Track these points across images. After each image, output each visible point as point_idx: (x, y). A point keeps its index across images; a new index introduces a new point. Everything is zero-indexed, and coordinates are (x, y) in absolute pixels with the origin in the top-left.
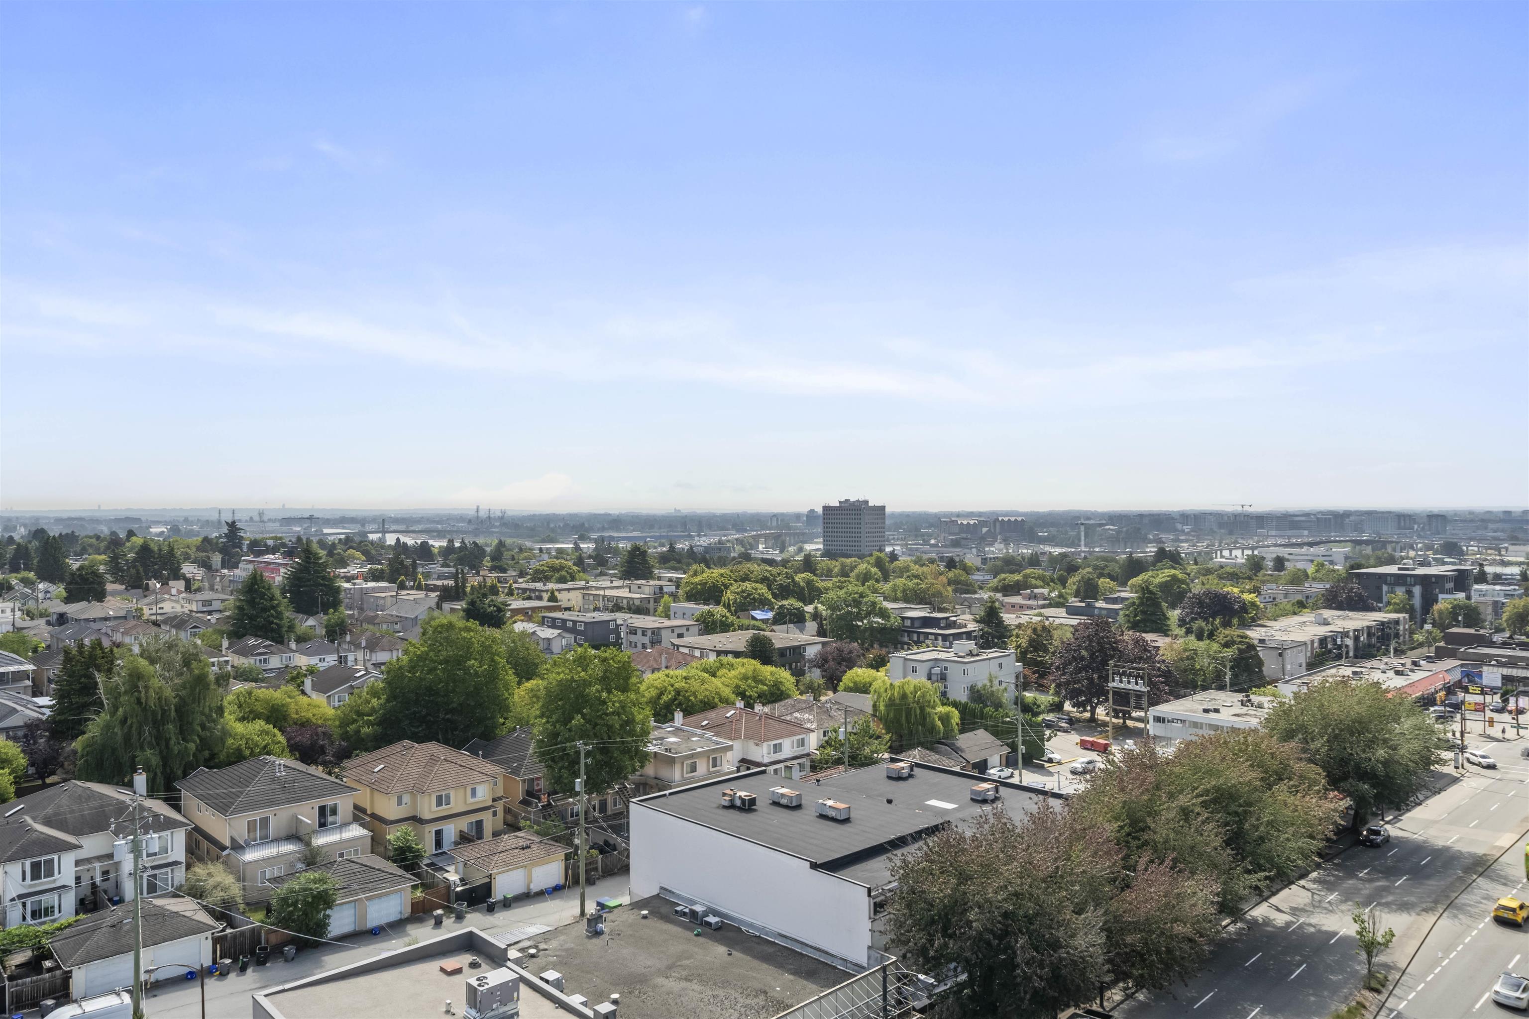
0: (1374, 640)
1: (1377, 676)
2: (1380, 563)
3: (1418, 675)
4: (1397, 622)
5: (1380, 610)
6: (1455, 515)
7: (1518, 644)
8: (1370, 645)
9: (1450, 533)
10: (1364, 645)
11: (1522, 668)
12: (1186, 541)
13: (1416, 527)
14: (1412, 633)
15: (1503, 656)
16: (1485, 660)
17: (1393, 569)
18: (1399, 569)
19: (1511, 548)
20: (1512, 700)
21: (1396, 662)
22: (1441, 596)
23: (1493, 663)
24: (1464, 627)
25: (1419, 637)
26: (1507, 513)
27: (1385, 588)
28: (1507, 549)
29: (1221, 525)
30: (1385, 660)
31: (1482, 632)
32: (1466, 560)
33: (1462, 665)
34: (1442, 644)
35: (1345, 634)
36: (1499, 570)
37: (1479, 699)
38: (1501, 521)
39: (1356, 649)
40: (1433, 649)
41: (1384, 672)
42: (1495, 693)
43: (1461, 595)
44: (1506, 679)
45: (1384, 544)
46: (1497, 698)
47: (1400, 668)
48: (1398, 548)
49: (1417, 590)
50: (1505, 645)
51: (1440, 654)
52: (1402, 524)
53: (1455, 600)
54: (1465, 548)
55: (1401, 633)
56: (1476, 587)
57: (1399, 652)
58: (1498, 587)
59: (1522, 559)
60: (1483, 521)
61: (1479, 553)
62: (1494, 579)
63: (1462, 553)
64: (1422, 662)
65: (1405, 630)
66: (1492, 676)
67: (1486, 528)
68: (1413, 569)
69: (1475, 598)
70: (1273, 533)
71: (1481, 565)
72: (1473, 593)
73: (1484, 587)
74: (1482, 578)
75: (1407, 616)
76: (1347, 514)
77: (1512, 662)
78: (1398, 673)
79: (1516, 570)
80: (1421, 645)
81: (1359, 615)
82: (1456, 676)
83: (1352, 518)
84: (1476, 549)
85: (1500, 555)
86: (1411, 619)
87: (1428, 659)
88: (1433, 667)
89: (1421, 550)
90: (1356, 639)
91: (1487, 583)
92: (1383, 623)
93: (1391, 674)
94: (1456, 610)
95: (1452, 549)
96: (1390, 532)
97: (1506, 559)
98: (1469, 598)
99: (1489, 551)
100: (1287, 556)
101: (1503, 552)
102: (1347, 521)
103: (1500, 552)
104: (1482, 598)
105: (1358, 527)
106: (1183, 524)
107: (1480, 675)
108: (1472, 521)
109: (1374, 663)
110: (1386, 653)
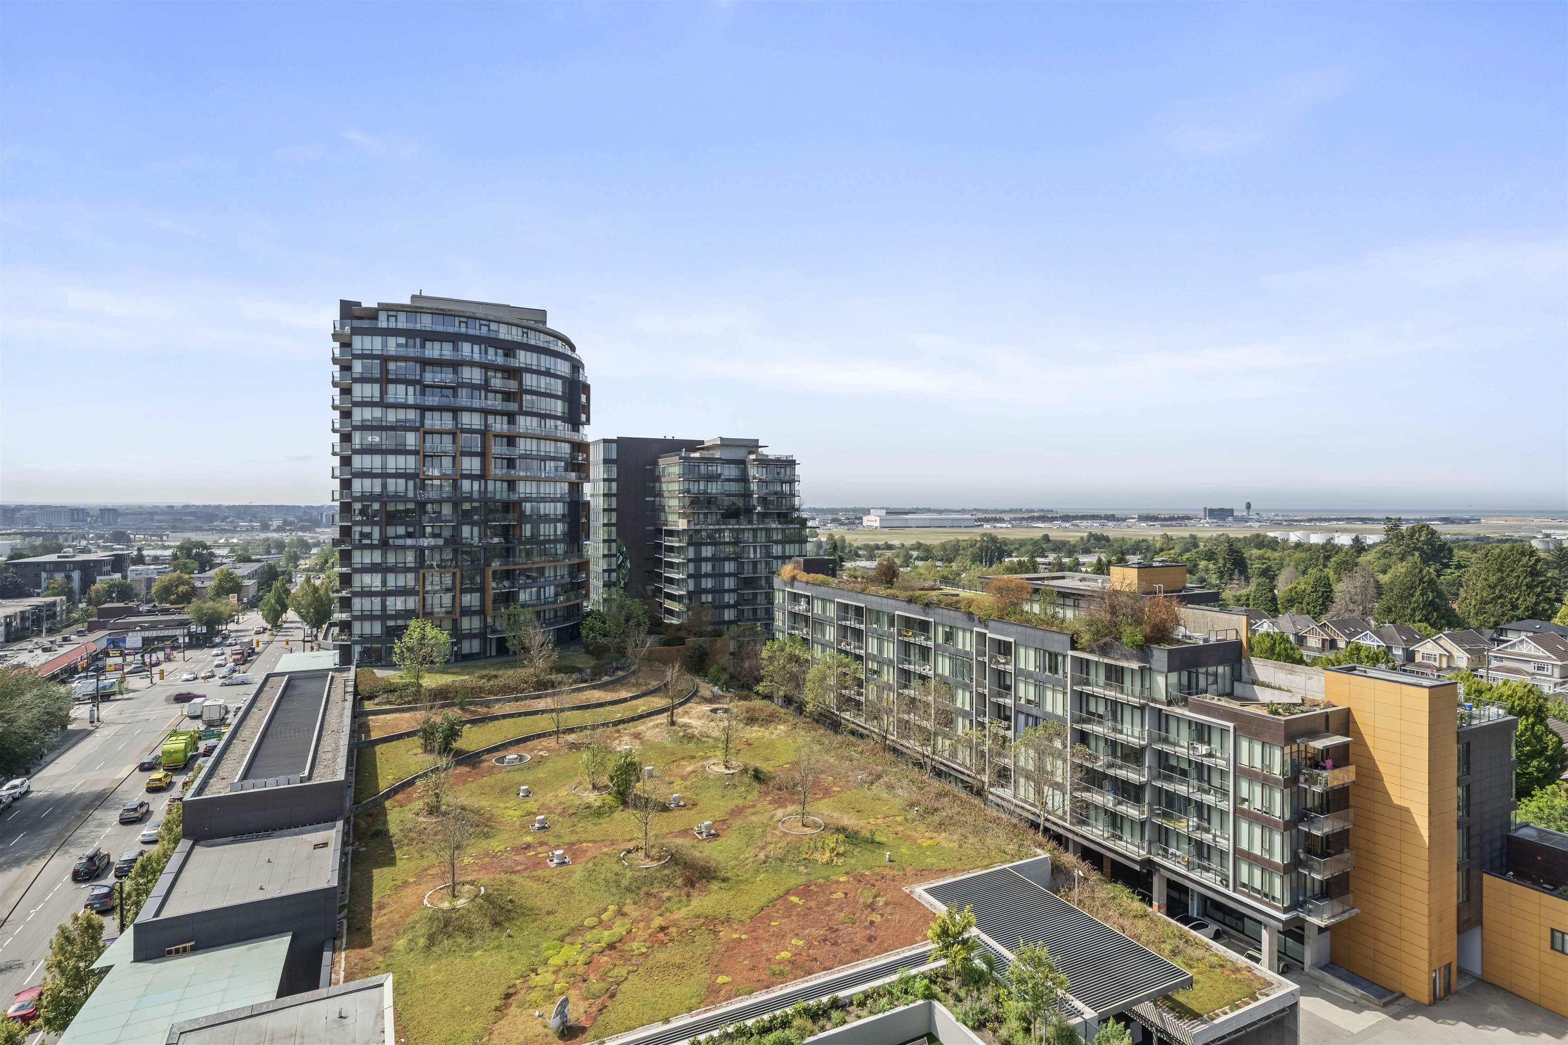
0: (28, 624)
1: (22, 657)
3: (65, 650)
4: (54, 604)
5: (38, 595)
7: (159, 611)
8: (24, 629)
9: (120, 524)
10: (17, 629)
11: (161, 629)
13: (89, 519)
14: (69, 611)
15: (146, 622)
16: (130, 628)
17: (53, 558)
18: (59, 557)
19: (171, 535)
21: (45, 641)
22: (98, 578)
23: (138, 628)
24: (118, 602)
25: (75, 615)
26: (171, 507)
27: (44, 575)
28: (168, 536)
30: (36, 640)
31: (130, 604)
32: (133, 546)
33: (110, 634)
34: (94, 619)
36: (158, 552)
38: (165, 513)
39: (7, 633)
40: (86, 624)
41: (31, 651)
42: (137, 653)
43: (117, 576)
44: (145, 640)
45: (56, 535)
47: (48, 645)
48: (70, 538)
49: (76, 575)
50: (149, 612)
51: (92, 628)
52: (76, 517)
53: (112, 580)
54: (132, 536)
55: (58, 614)
57: (50, 631)
58: (152, 567)
60: (150, 513)
61: (145, 540)
62: (153, 560)
63: (129, 540)
64: (73, 637)
65: (62, 610)
66: (134, 640)
67: (152, 520)
68: (73, 556)
69: (131, 576)
71: (140, 550)
72: (129, 573)
73: (140, 567)
75: (64, 598)
76: (18, 508)
77: (153, 626)
78: (45, 650)
79: (168, 553)
80: (76, 621)
81: (15, 602)
82: (103, 644)
83: (23, 512)
84: (142, 536)
85: (162, 540)
86: (68, 600)
87: (80, 633)
88: (83, 639)
89: (92, 539)
90: (8, 624)
91: (144, 564)
92: (37, 606)
93: (39, 652)
94: (112, 587)
95: (120, 537)
96: (63, 524)
97: (166, 544)
98: (125, 577)
99: (153, 538)
101: (165, 538)
102: (18, 515)
103: (162, 538)
104: (139, 577)
105: (30, 521)
107: (124, 641)
108: (141, 514)
109: (24, 644)
110: (39, 634)
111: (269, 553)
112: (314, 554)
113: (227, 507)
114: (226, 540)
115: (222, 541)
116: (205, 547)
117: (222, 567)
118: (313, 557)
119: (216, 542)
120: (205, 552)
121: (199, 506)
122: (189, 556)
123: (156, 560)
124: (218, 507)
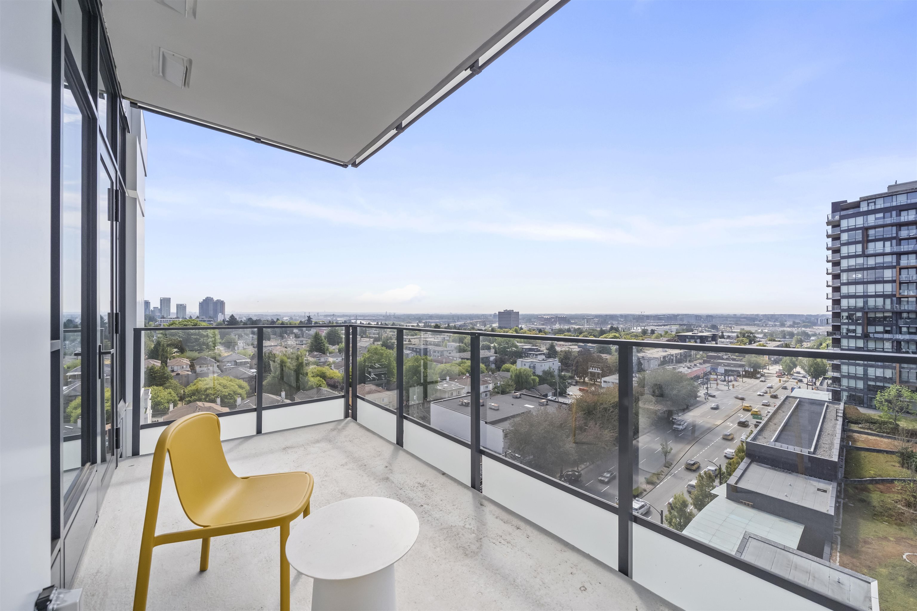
0: (682, 357)
1: (681, 370)
2: (688, 331)
3: (696, 369)
6: (717, 316)
7: (731, 359)
8: (681, 359)
9: (714, 322)
10: (679, 359)
11: (732, 367)
12: (622, 324)
13: (703, 320)
14: (696, 355)
15: (726, 363)
16: (719, 364)
17: (691, 334)
18: (693, 333)
19: (735, 327)
20: (727, 377)
21: (688, 364)
23: (723, 365)
25: (698, 356)
27: (687, 340)
28: (734, 327)
29: (634, 319)
30: (685, 364)
31: (719, 355)
32: (719, 331)
33: (711, 366)
34: (706, 359)
35: (672, 355)
36: (730, 334)
37: (716, 377)
38: (733, 318)
39: (676, 360)
40: (702, 360)
41: (684, 368)
42: (722, 375)
44: (726, 370)
45: (691, 325)
46: (723, 377)
47: (690, 366)
48: (695, 327)
49: (698, 341)
50: (727, 359)
51: (705, 362)
52: (697, 318)
54: (719, 327)
56: (720, 340)
57: (690, 361)
58: (728, 340)
59: (739, 331)
60: (726, 317)
62: (727, 337)
63: (718, 329)
64: (698, 365)
65: (694, 354)
66: (721, 370)
67: (727, 320)
68: (698, 334)
70: (652, 321)
71: (722, 333)
72: (718, 342)
73: (723, 340)
74: (722, 337)
76: (678, 315)
77: (729, 365)
78: (689, 368)
79: (735, 334)
80: (699, 359)
82: (709, 369)
83: (680, 317)
84: (723, 327)
87: (700, 364)
88: (701, 366)
89: (703, 327)
90: (676, 357)
93: (686, 368)
95: (714, 327)
96: (693, 321)
97: (733, 331)
99: (728, 328)
100: (656, 329)
101: (733, 328)
103: (731, 328)
105: (682, 320)
106: (621, 318)
107: (717, 369)
108: (722, 317)
109: (681, 365)
110: (686, 362)
111: (785, 338)
112: (812, 340)
113: (762, 315)
114: (762, 330)
115: (760, 331)
116: (752, 333)
117: (760, 342)
118: (812, 342)
119: (756, 331)
120: (751, 335)
121: (748, 315)
122: (744, 337)
123: (729, 337)
124: (757, 315)
